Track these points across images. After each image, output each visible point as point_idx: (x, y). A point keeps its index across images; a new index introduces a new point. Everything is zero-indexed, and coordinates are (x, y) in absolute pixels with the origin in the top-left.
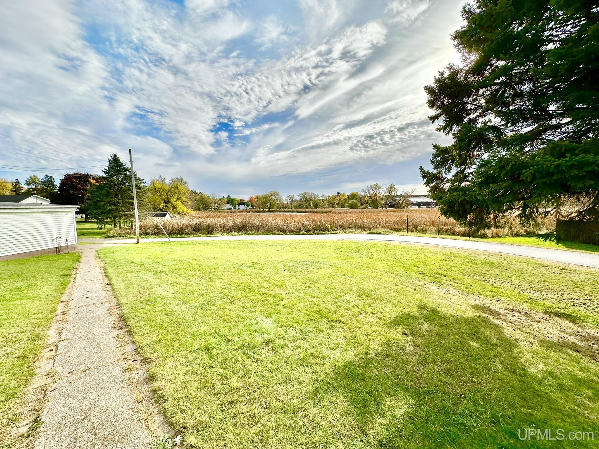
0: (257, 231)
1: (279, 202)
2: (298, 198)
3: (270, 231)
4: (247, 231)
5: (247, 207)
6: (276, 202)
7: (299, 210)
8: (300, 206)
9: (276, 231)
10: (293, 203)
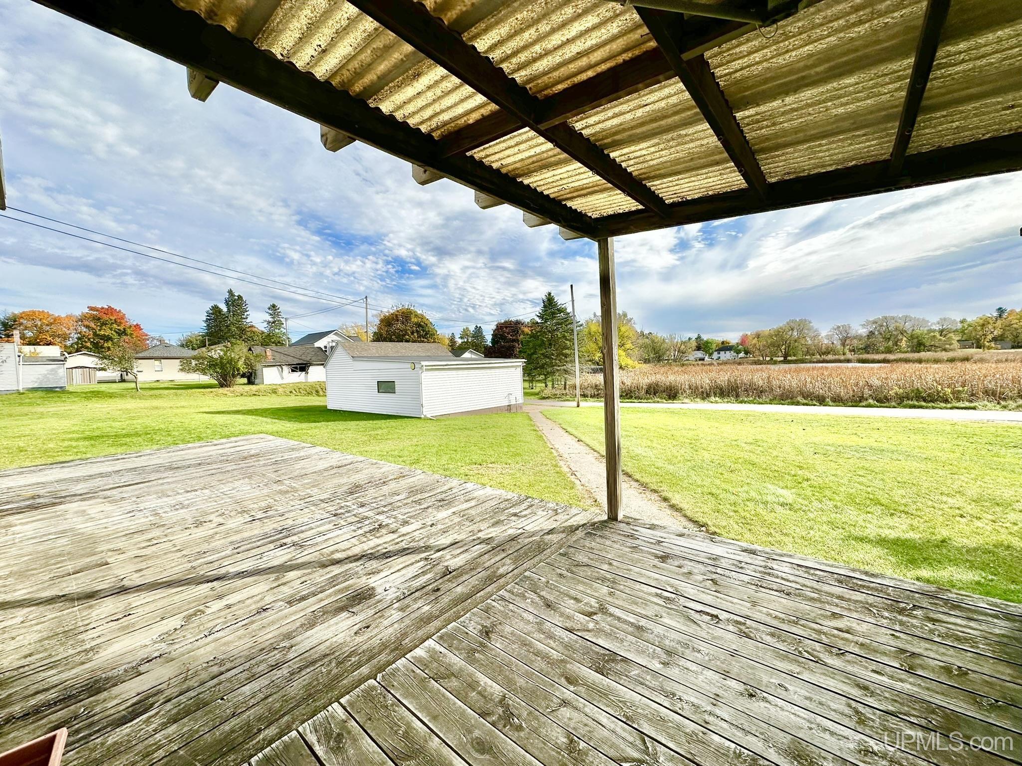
0: (759, 397)
1: (810, 342)
2: (863, 332)
3: (787, 397)
4: (737, 396)
5: (735, 354)
6: (803, 343)
7: (865, 356)
8: (867, 349)
9: (799, 399)
10: (848, 342)
